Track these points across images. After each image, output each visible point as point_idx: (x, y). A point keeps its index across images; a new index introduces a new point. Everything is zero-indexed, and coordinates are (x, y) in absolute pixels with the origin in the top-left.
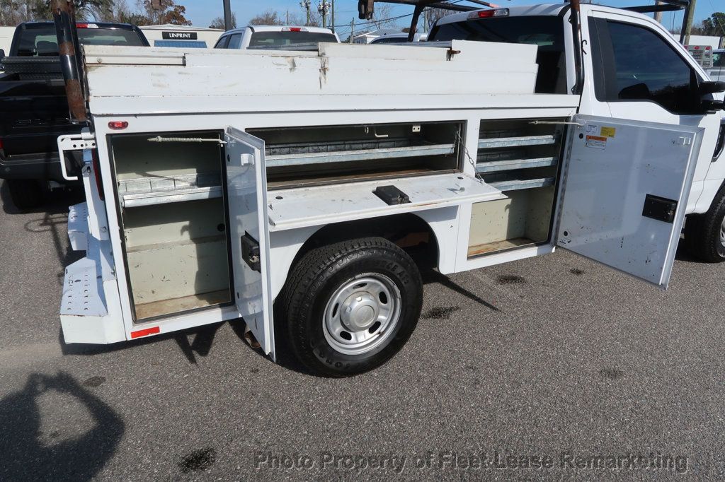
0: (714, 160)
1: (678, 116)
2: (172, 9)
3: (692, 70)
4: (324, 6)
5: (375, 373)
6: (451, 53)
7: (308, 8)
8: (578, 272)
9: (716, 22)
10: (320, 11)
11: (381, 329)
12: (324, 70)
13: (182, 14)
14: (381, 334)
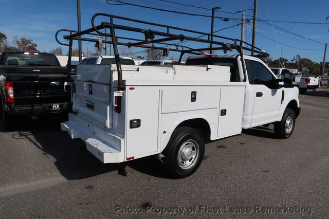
0: (281, 103)
1: (271, 90)
3: (273, 75)
5: (191, 176)
6: (208, 69)
8: (243, 144)
10: (104, 48)
11: (192, 160)
12: (175, 73)
14: (193, 162)
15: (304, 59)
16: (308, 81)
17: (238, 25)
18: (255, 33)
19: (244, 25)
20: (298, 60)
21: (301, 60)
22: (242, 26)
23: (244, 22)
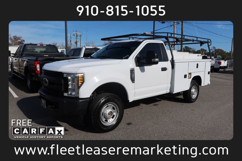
2: (20, 41)
4: (77, 41)
7: (71, 42)
9: (186, 49)
10: (75, 43)
13: (23, 42)
15: (218, 49)
16: (220, 63)
17: (171, 26)
18: (183, 31)
19: (175, 26)
20: (214, 50)
21: (216, 50)
22: (174, 27)
23: (175, 24)
